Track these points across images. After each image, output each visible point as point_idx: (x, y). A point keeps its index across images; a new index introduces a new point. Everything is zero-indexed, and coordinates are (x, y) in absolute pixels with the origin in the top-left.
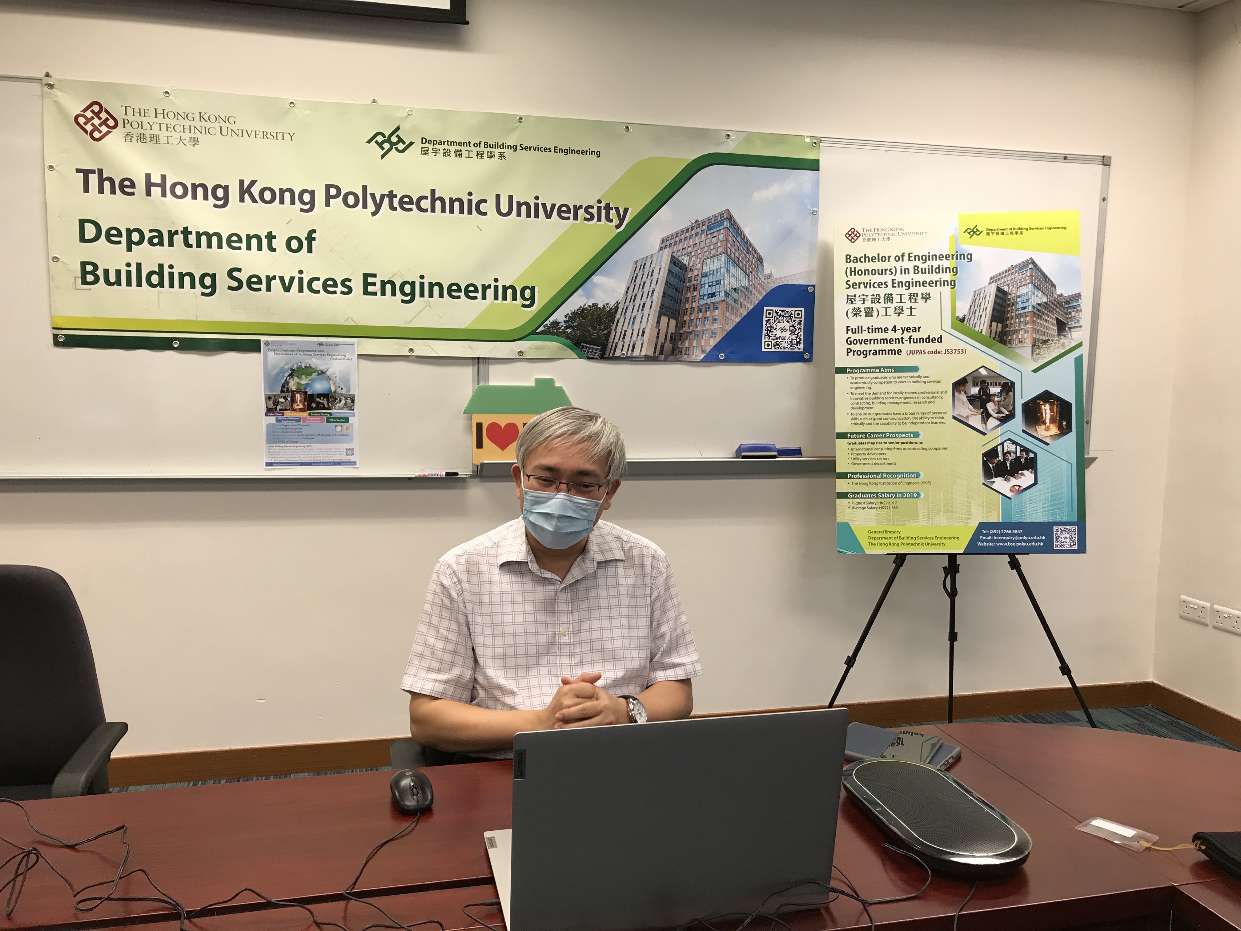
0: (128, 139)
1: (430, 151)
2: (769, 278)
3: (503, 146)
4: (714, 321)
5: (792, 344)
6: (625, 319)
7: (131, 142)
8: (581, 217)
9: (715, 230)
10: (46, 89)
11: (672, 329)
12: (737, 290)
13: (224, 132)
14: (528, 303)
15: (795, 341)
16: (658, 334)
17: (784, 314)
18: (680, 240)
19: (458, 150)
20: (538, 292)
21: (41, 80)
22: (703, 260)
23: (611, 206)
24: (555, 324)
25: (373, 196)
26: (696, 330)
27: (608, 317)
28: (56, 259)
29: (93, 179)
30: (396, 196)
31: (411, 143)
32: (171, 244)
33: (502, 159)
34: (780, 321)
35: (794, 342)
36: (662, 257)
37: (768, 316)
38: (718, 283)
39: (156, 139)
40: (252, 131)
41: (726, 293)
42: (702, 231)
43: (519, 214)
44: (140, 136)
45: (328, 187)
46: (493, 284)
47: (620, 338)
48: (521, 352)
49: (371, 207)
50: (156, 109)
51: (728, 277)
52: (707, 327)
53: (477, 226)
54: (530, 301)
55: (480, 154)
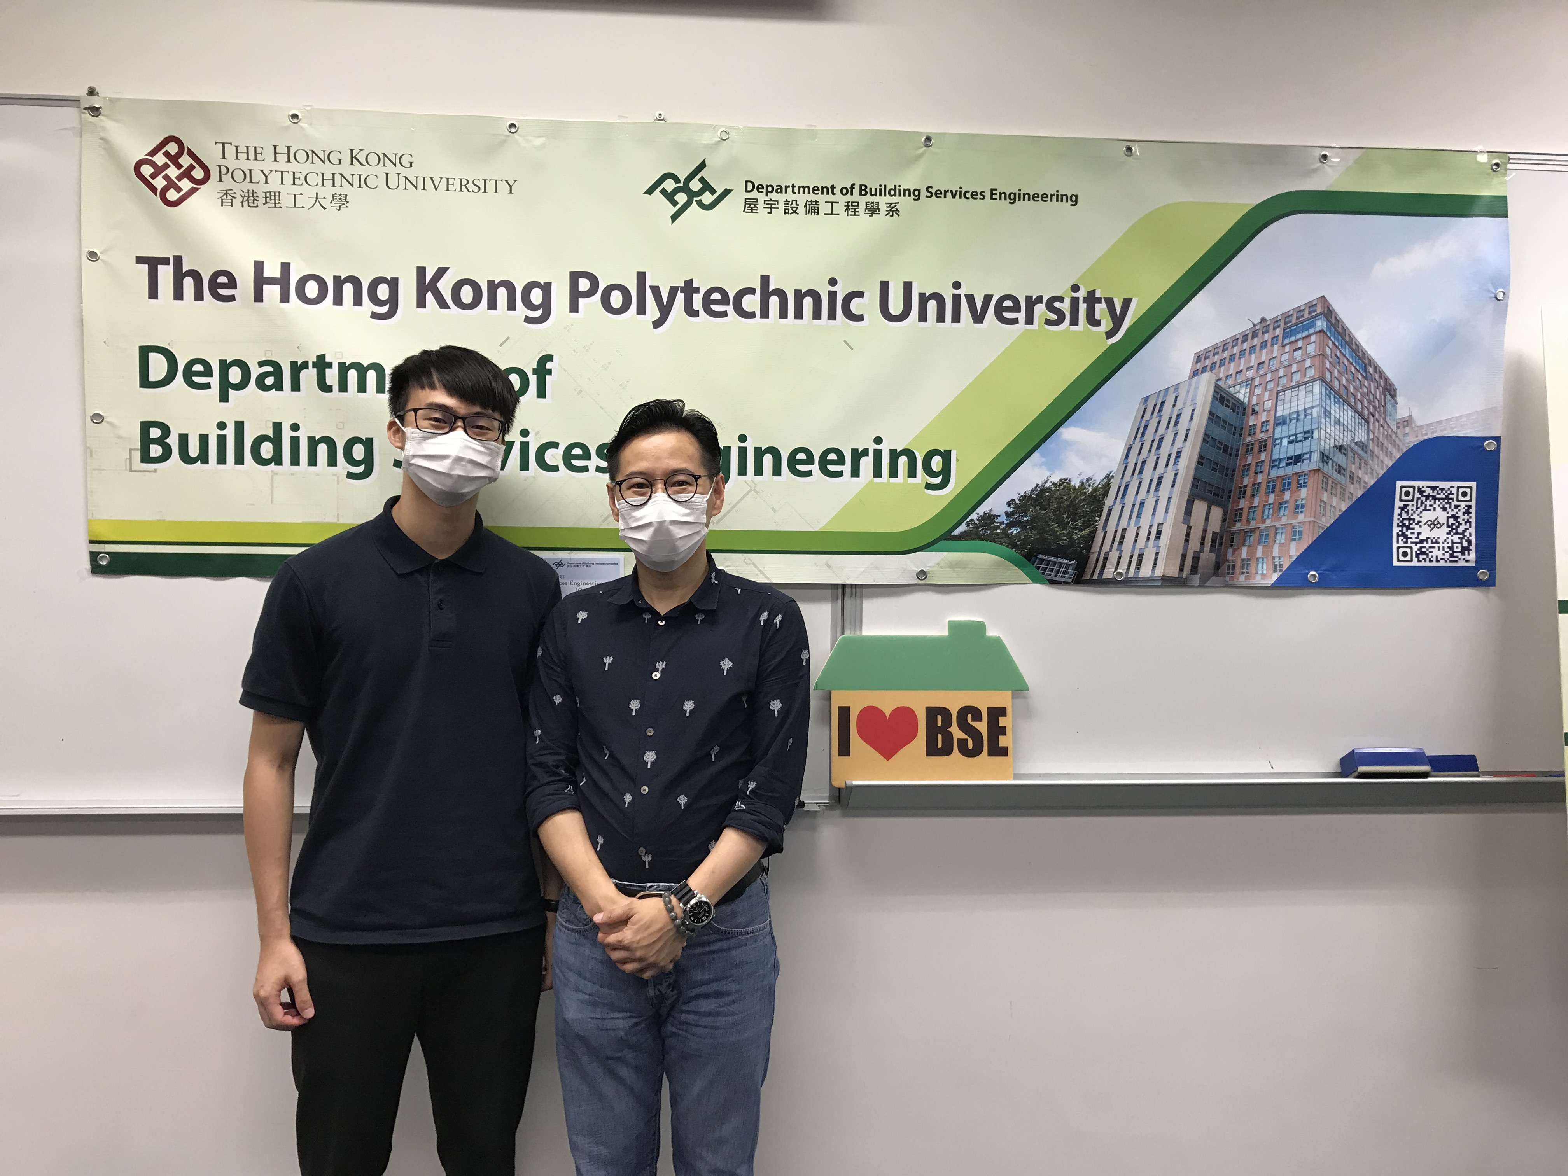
0: (227, 201)
1: (761, 205)
2: (1407, 426)
3: (895, 191)
4: (1299, 508)
5: (1454, 552)
6: (1123, 507)
7: (232, 206)
8: (1040, 317)
9: (1299, 336)
10: (87, 115)
11: (1215, 525)
12: (1345, 450)
13: (393, 183)
14: (938, 480)
15: (1459, 545)
16: (1188, 535)
17: (1435, 494)
18: (1232, 358)
19: (812, 201)
20: (957, 460)
21: (79, 101)
22: (1277, 394)
23: (1098, 295)
24: (989, 518)
25: (656, 290)
26: (1263, 526)
27: (1091, 503)
28: (98, 418)
29: (166, 273)
30: (697, 290)
31: (727, 192)
32: (296, 387)
33: (892, 216)
34: (1428, 508)
35: (1457, 548)
36: (1196, 388)
37: (1404, 498)
38: (1307, 435)
39: (275, 200)
40: (441, 178)
41: (1323, 454)
42: (1273, 338)
43: (923, 317)
44: (247, 195)
45: (575, 277)
46: (872, 447)
47: (1113, 543)
48: (923, 573)
49: (653, 311)
50: (275, 147)
51: (1328, 425)
52: (1284, 520)
53: (845, 341)
54: (941, 477)
55: (851, 208)
